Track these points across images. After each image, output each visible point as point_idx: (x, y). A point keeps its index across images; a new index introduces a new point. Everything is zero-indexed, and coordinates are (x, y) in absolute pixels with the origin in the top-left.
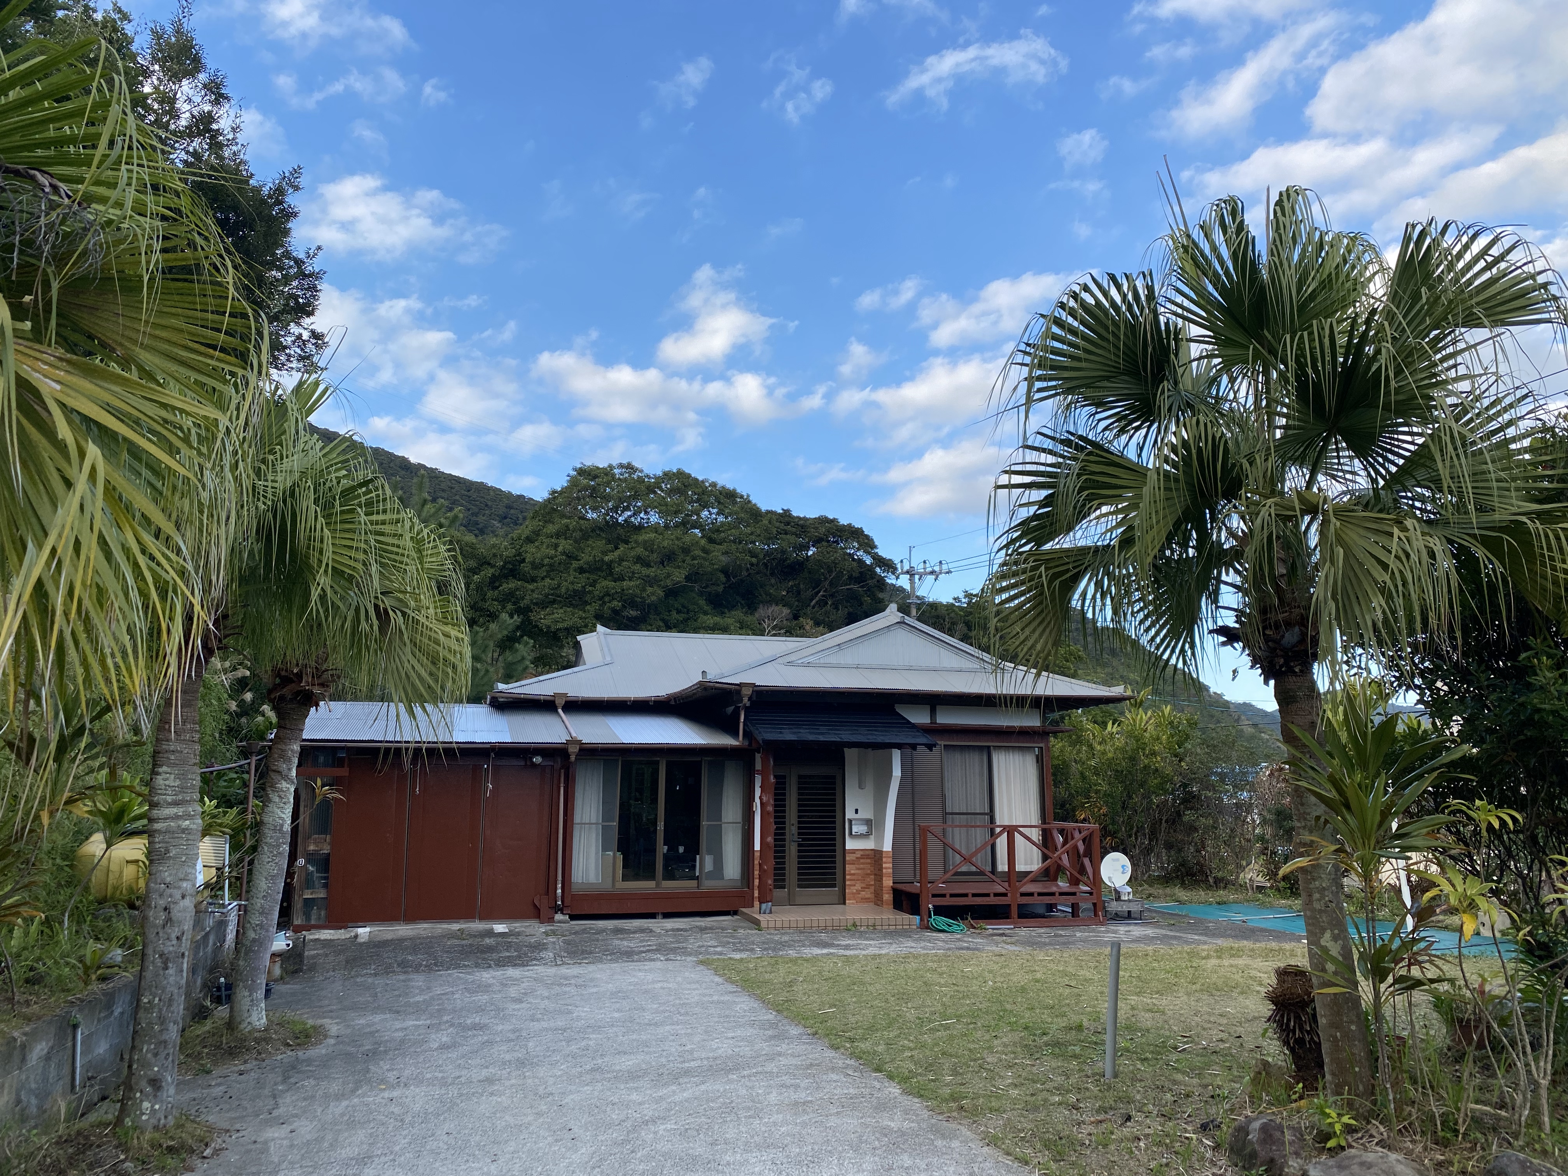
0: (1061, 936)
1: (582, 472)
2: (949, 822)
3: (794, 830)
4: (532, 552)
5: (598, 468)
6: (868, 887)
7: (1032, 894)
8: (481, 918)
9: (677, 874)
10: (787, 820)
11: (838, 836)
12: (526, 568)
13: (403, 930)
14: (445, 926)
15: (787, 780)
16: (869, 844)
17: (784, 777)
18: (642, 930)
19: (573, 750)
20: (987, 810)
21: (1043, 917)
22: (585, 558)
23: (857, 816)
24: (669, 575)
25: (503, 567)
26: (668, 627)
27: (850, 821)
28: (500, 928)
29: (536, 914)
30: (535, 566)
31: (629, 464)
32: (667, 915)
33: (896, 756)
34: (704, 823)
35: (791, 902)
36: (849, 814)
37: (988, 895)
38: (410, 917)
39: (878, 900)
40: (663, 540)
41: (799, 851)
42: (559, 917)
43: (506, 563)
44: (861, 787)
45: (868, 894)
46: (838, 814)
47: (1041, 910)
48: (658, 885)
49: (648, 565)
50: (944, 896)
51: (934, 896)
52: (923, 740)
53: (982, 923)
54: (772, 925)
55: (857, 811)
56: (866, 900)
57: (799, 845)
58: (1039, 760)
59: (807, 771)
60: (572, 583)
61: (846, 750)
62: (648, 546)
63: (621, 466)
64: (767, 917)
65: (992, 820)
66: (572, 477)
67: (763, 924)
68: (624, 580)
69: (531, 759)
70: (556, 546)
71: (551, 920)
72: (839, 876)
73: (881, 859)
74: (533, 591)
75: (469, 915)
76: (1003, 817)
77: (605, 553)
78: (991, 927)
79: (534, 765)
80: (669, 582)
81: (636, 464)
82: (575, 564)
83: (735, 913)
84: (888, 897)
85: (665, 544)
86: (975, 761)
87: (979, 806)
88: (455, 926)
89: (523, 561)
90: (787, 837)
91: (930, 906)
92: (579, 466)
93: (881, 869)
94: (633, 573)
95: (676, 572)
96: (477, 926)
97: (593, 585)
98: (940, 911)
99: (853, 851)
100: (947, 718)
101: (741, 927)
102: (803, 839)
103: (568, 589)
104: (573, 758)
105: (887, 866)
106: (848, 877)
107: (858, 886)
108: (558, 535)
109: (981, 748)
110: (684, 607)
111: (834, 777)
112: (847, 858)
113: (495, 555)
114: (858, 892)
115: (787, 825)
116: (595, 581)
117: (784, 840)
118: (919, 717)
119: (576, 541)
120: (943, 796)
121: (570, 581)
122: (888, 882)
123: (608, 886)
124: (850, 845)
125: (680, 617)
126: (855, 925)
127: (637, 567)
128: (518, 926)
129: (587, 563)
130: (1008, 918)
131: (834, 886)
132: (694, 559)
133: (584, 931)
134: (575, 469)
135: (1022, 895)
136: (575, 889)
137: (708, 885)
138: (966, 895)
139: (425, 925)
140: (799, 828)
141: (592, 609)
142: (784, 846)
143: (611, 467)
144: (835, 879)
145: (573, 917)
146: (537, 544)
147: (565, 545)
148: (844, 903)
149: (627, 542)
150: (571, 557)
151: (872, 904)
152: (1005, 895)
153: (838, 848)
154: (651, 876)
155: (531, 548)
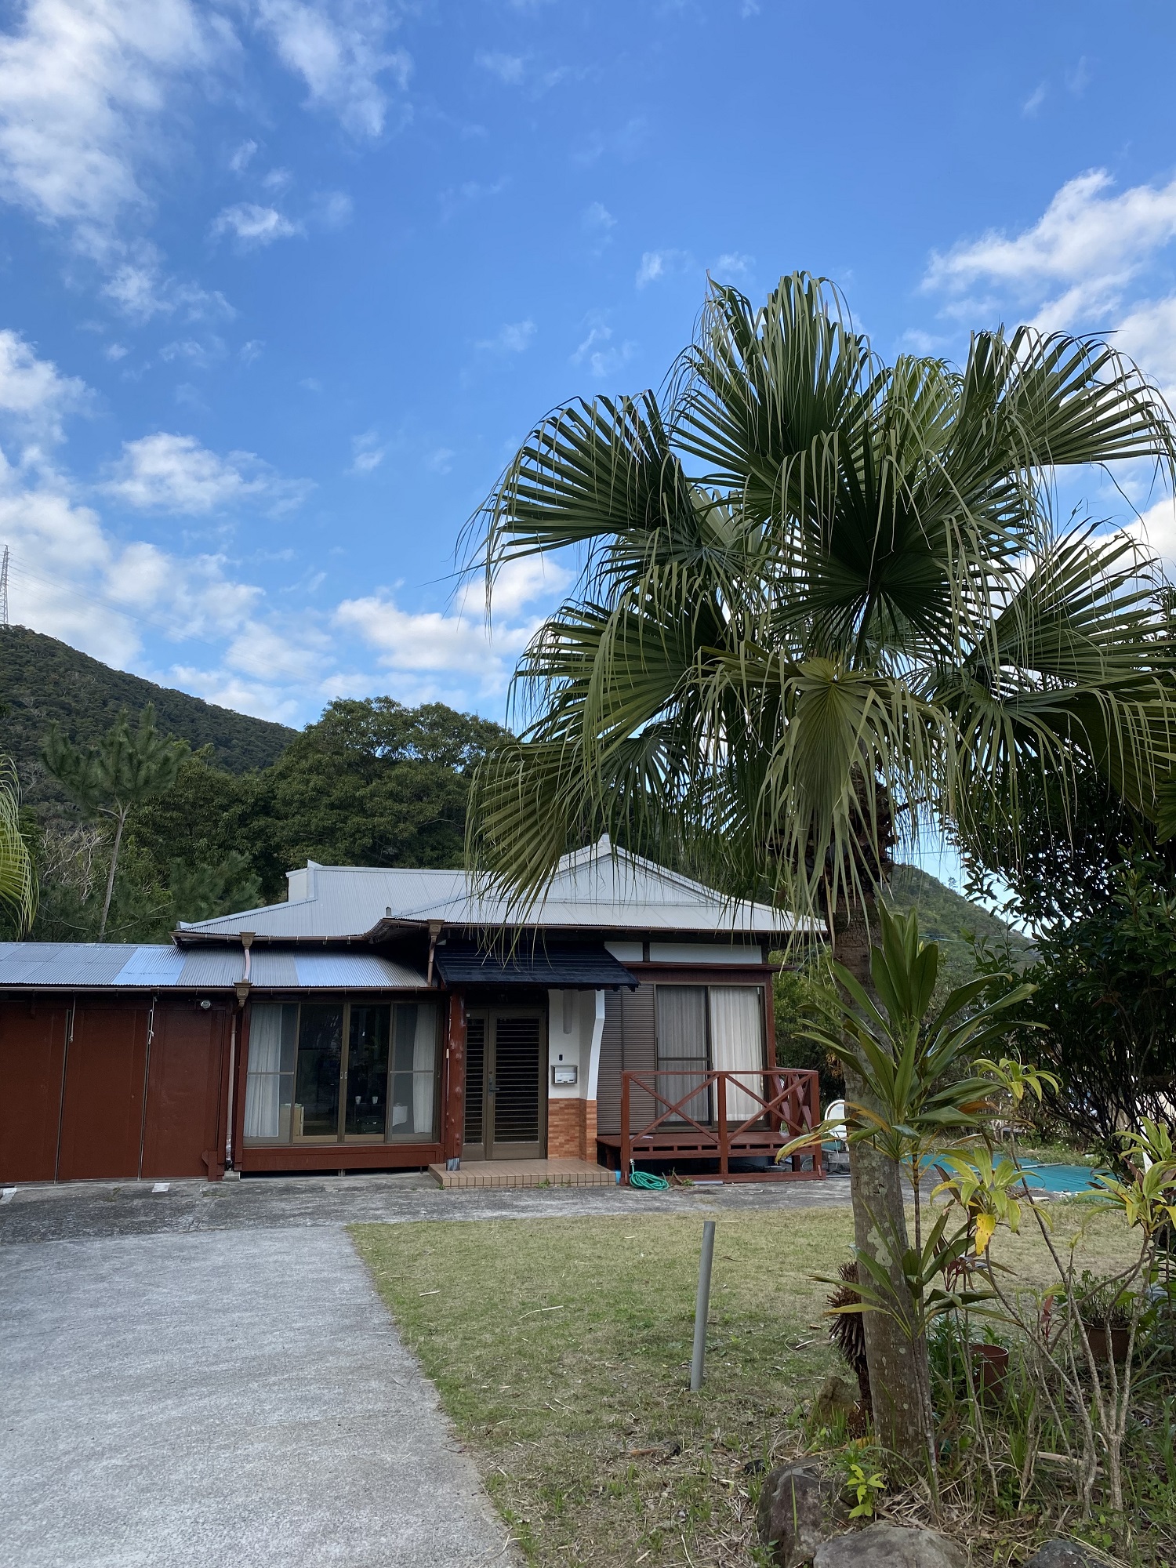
0: (771, 1192)
1: (337, 706)
2: (663, 1069)
3: (492, 1078)
4: (283, 789)
5: (354, 702)
6: (572, 1139)
7: (743, 1147)
8: (143, 1177)
9: (364, 1127)
10: (484, 1068)
11: (540, 1085)
12: (277, 804)
13: (53, 1190)
14: (102, 1185)
15: (485, 1025)
16: (573, 1094)
17: (482, 1021)
18: (313, 1190)
19: (243, 994)
20: (704, 1055)
21: (763, 1170)
22: (336, 794)
23: (562, 1063)
24: (421, 812)
25: (256, 804)
26: (421, 863)
27: (553, 1068)
28: (161, 1187)
29: (204, 1170)
30: (287, 803)
31: (387, 698)
32: (350, 1172)
33: (600, 997)
34: (392, 1072)
35: (487, 1156)
36: (553, 1061)
37: (695, 1148)
38: (64, 1177)
39: (582, 1154)
40: (417, 775)
41: (497, 1101)
42: (229, 1174)
43: (257, 800)
44: (566, 1031)
45: (572, 1147)
46: (541, 1061)
47: (762, 1164)
48: (340, 1139)
49: (401, 801)
50: (647, 1149)
51: (636, 1149)
52: (625, 980)
53: (688, 1179)
54: (455, 1183)
55: (561, 1057)
56: (570, 1153)
57: (498, 1095)
58: (761, 1001)
59: (508, 1014)
60: (322, 819)
61: (550, 991)
62: (401, 781)
63: (379, 700)
64: (453, 1174)
65: (709, 1066)
66: (329, 711)
67: (446, 1183)
68: (375, 816)
69: (199, 1003)
70: (308, 781)
71: (219, 1177)
72: (541, 1128)
73: (585, 1108)
74: (283, 828)
75: (130, 1174)
76: (721, 1064)
77: (357, 789)
78: (698, 1183)
79: (203, 1010)
80: (421, 818)
81: (394, 698)
82: (325, 800)
83: (425, 1169)
84: (592, 1150)
85: (419, 778)
86: (691, 1001)
87: (696, 1049)
88: (112, 1185)
89: (275, 798)
90: (484, 1086)
91: (631, 1161)
92: (334, 700)
93: (585, 1120)
94: (385, 809)
95: (430, 808)
96: (138, 1184)
97: (344, 821)
98: (641, 1165)
99: (556, 1101)
100: (660, 956)
101: (422, 1186)
102: (502, 1089)
103: (317, 826)
104: (242, 1003)
105: (592, 1117)
106: (550, 1129)
107: (562, 1139)
108: (310, 770)
109: (697, 988)
110: (439, 843)
111: (537, 1021)
112: (550, 1109)
113: (246, 792)
114: (561, 1145)
115: (485, 1074)
116: (346, 818)
117: (481, 1089)
118: (629, 955)
119: (330, 777)
120: (656, 1041)
121: (319, 818)
122: (592, 1134)
123: (285, 1142)
124: (554, 1094)
125: (435, 854)
126: (547, 1183)
127: (389, 802)
128: (182, 1184)
129: (338, 799)
130: (718, 1173)
131: (535, 1138)
132: (449, 794)
133: (249, 1191)
134: (330, 703)
135: (734, 1147)
136: (248, 1144)
137: (396, 1139)
138: (671, 1148)
139: (80, 1185)
140: (498, 1076)
141: (342, 845)
142: (481, 1096)
143: (368, 701)
144: (536, 1131)
145: (244, 1175)
146: (289, 780)
147: (316, 780)
148: (546, 1157)
149: (380, 777)
150: (321, 791)
151: (576, 1159)
152: (715, 1147)
153: (540, 1098)
154: (331, 1129)
155: (283, 784)
